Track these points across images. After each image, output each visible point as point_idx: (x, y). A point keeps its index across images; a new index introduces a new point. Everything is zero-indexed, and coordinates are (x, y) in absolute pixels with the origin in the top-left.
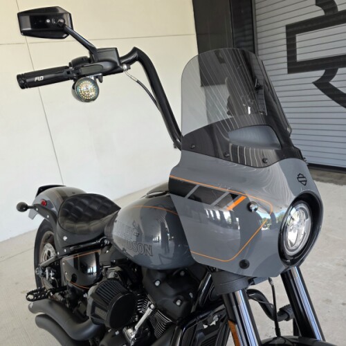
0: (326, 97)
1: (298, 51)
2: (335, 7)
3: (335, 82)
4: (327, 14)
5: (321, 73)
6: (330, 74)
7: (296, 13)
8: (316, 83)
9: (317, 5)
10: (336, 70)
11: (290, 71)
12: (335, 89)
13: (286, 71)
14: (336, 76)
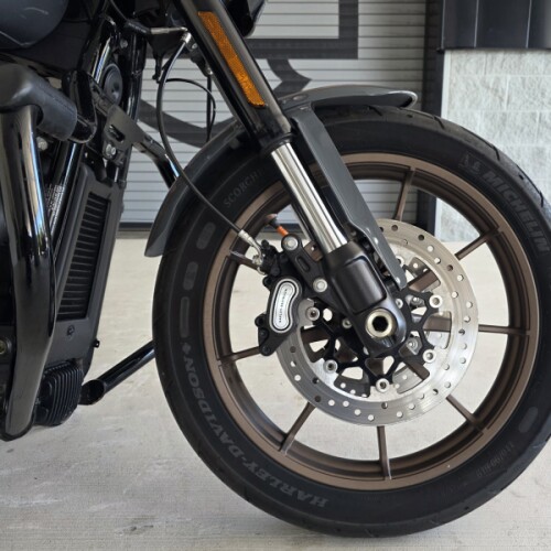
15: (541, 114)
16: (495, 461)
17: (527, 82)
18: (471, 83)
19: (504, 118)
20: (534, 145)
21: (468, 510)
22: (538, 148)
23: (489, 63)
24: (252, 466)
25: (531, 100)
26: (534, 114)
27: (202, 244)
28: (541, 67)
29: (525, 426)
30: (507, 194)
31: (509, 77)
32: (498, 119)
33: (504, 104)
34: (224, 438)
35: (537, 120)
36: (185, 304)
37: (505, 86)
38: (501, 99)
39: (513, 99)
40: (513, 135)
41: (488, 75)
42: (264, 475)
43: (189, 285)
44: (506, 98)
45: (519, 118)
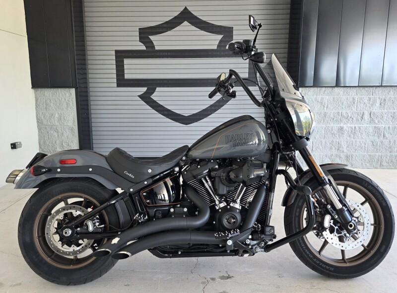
0: (148, 107)
1: (126, 71)
2: (154, 47)
3: (155, 97)
4: (148, 50)
5: (144, 89)
6: (151, 91)
7: (124, 43)
8: (140, 96)
9: (140, 41)
10: (155, 89)
11: (119, 85)
12: (155, 102)
13: (115, 85)
14: (155, 93)
15: (342, 113)
16: (375, 259)
17: (335, 99)
18: (311, 100)
19: (325, 114)
20: (339, 125)
21: (368, 271)
22: (341, 127)
23: (318, 92)
24: (315, 260)
25: (337, 106)
26: (339, 112)
27: (300, 204)
28: (342, 93)
29: (382, 250)
30: (374, 191)
31: (327, 97)
32: (322, 115)
33: (325, 109)
34: (308, 253)
35: (340, 115)
36: (297, 219)
37: (325, 101)
38: (324, 106)
39: (329, 106)
40: (329, 121)
41: (318, 97)
42: (318, 262)
43: (297, 214)
44: (326, 106)
45: (332, 114)
